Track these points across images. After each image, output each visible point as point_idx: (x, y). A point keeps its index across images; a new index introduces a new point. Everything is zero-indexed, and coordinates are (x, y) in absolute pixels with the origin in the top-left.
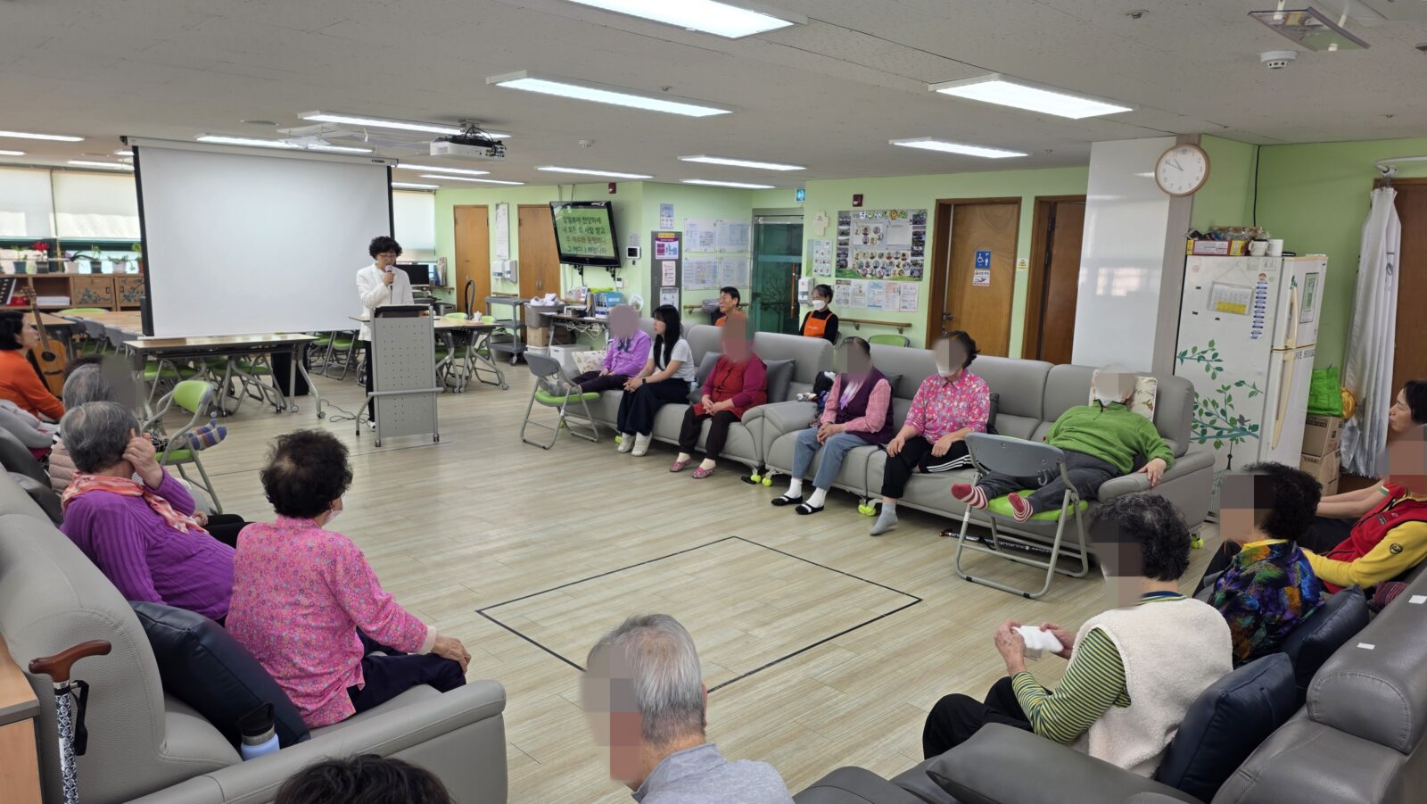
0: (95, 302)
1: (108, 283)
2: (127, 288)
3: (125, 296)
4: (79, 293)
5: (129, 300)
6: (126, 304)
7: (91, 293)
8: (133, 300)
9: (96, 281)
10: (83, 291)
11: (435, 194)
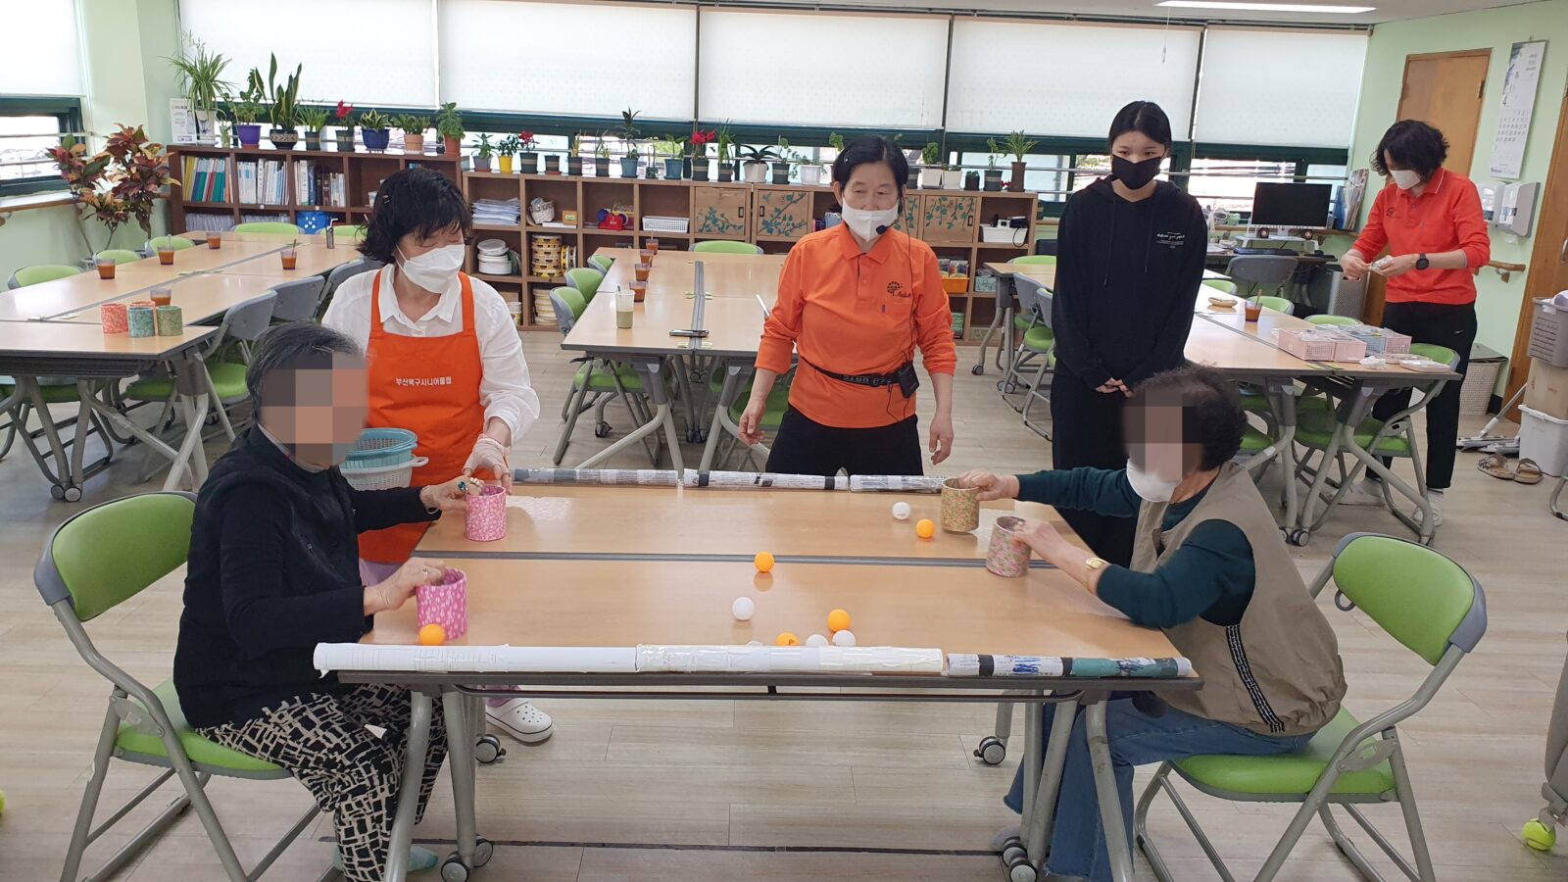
0: (721, 230)
1: (742, 198)
2: (770, 209)
3: (765, 222)
4: (700, 213)
5: (771, 231)
6: (766, 237)
7: (718, 216)
8: (775, 231)
9: (726, 194)
10: (706, 211)
11: (1372, 32)
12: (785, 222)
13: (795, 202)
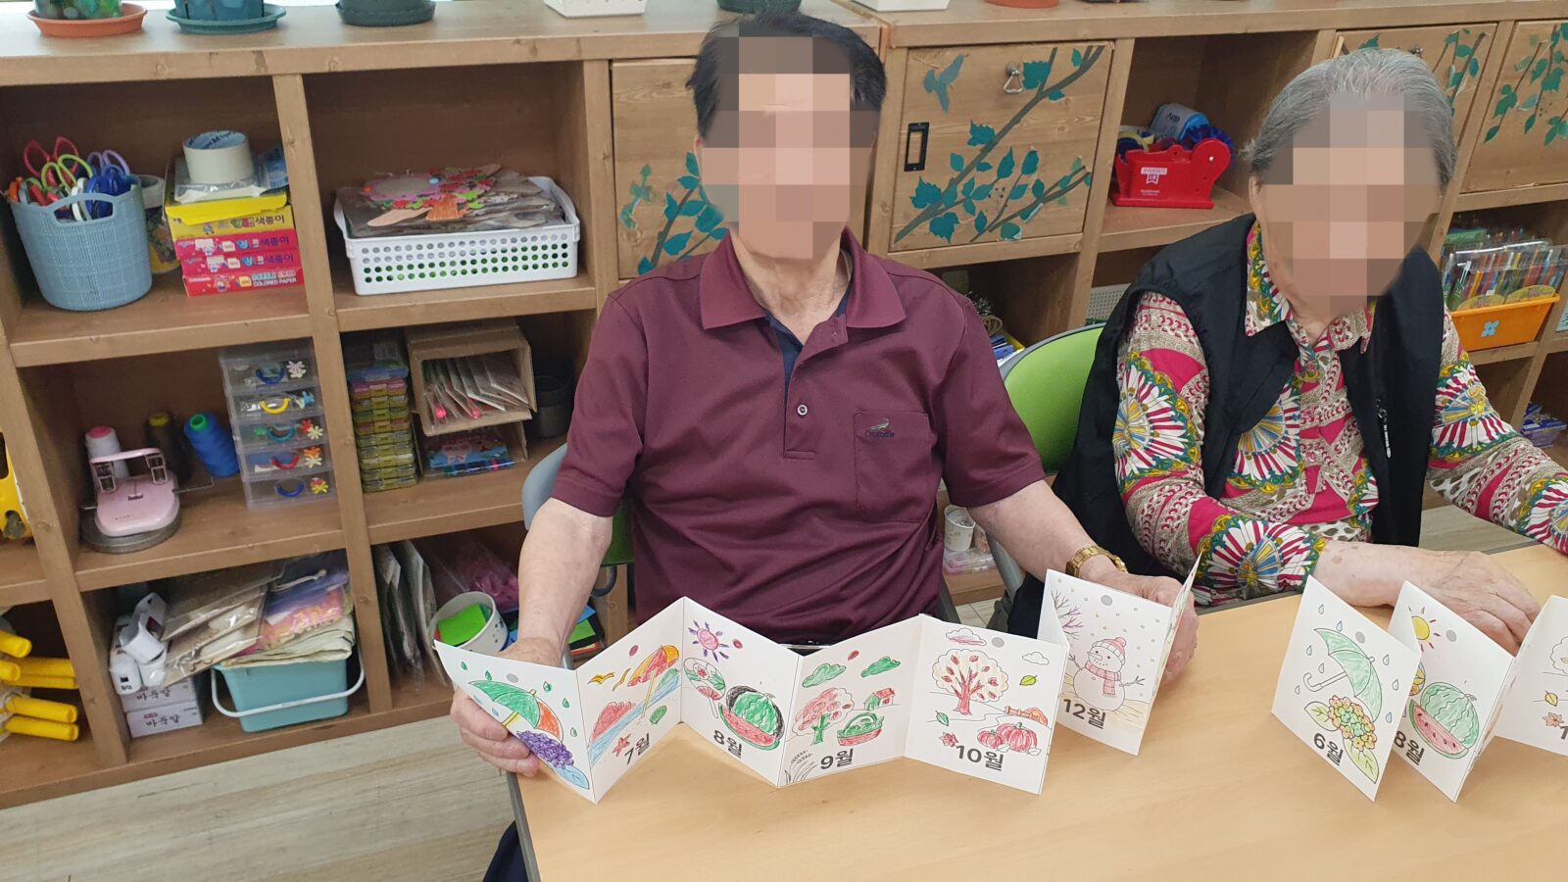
12: (1007, 183)
13: (1056, 92)
